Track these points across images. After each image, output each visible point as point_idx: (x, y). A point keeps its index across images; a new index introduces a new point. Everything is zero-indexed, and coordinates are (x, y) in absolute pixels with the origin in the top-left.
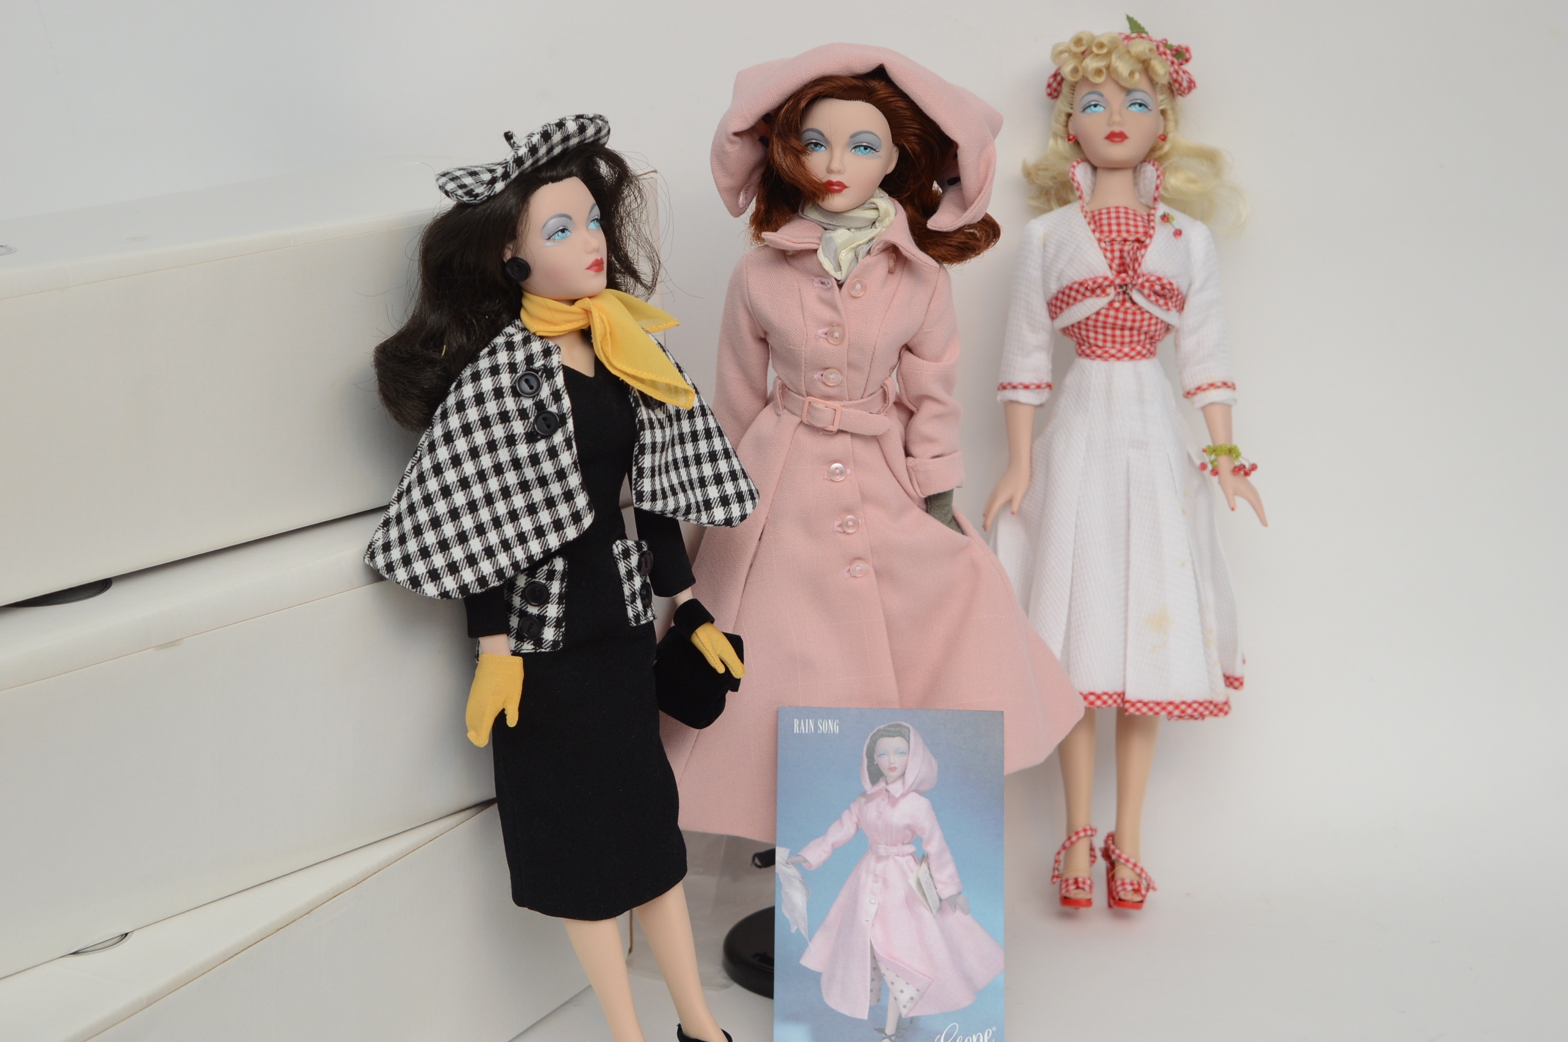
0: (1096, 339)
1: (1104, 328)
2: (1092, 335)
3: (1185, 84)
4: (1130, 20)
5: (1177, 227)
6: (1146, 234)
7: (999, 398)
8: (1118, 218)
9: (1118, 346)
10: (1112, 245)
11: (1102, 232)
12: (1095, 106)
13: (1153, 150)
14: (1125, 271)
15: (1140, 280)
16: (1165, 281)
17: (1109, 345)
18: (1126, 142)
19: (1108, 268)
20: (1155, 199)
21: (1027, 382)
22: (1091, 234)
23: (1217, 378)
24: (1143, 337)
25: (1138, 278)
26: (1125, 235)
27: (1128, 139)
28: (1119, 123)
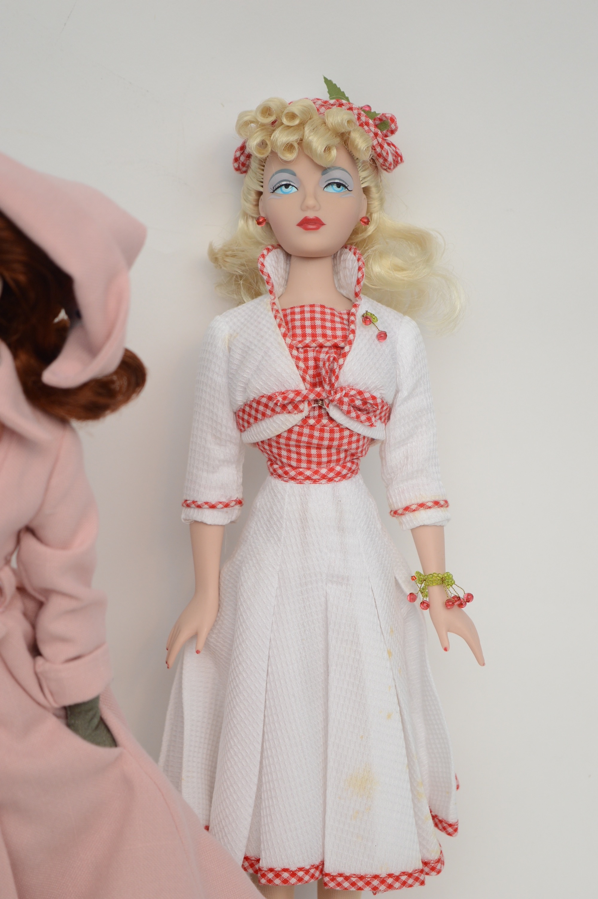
0: (289, 458)
1: (298, 446)
2: (284, 453)
3: (390, 159)
4: (328, 82)
5: (382, 329)
6: (345, 337)
7: (183, 516)
8: (313, 319)
9: (314, 467)
10: (306, 352)
11: (294, 336)
12: (287, 186)
13: (355, 232)
14: (321, 384)
15: (338, 396)
16: (367, 395)
17: (304, 465)
18: (322, 228)
19: (301, 379)
20: (357, 295)
21: (213, 502)
22: (281, 338)
23: (428, 497)
24: (342, 455)
25: (336, 393)
26: (320, 340)
27: (325, 224)
28: (313, 208)
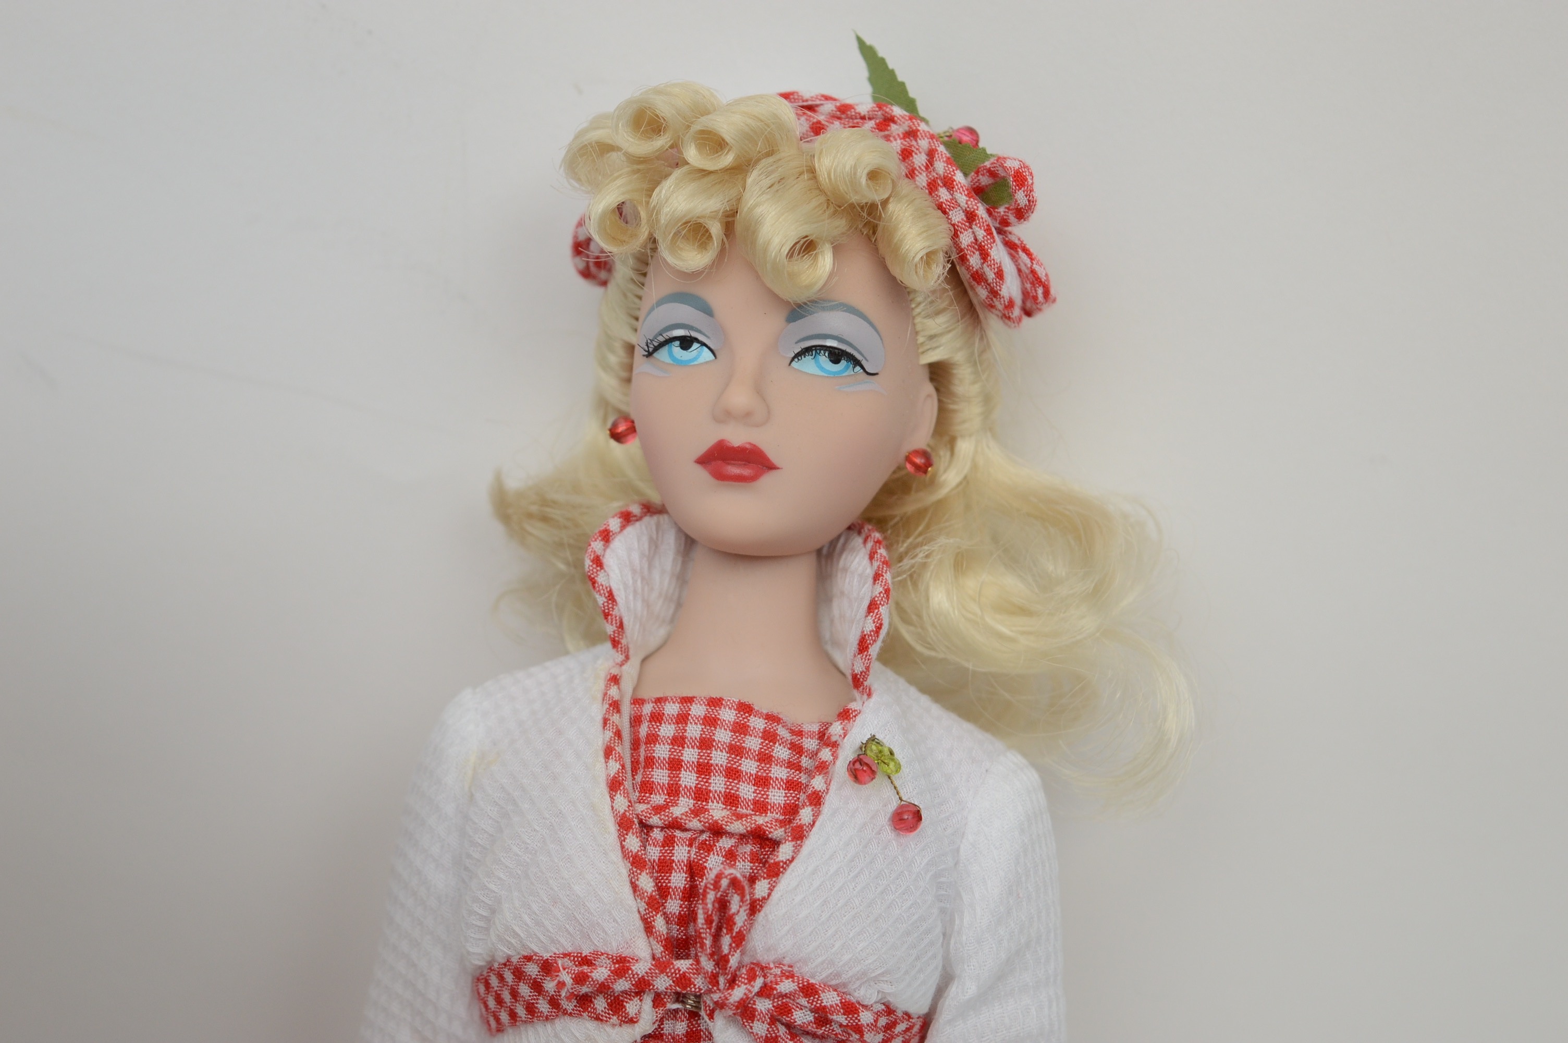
3: (1011, 288)
4: (871, 57)
5: (911, 795)
6: (790, 815)
8: (706, 744)
10: (669, 842)
11: (644, 788)
12: (686, 343)
14: (691, 952)
15: (738, 993)
16: (830, 999)
18: (768, 480)
19: (639, 925)
20: (857, 681)
22: (602, 792)
25: (732, 982)
26: (717, 812)
27: (778, 468)
28: (746, 417)
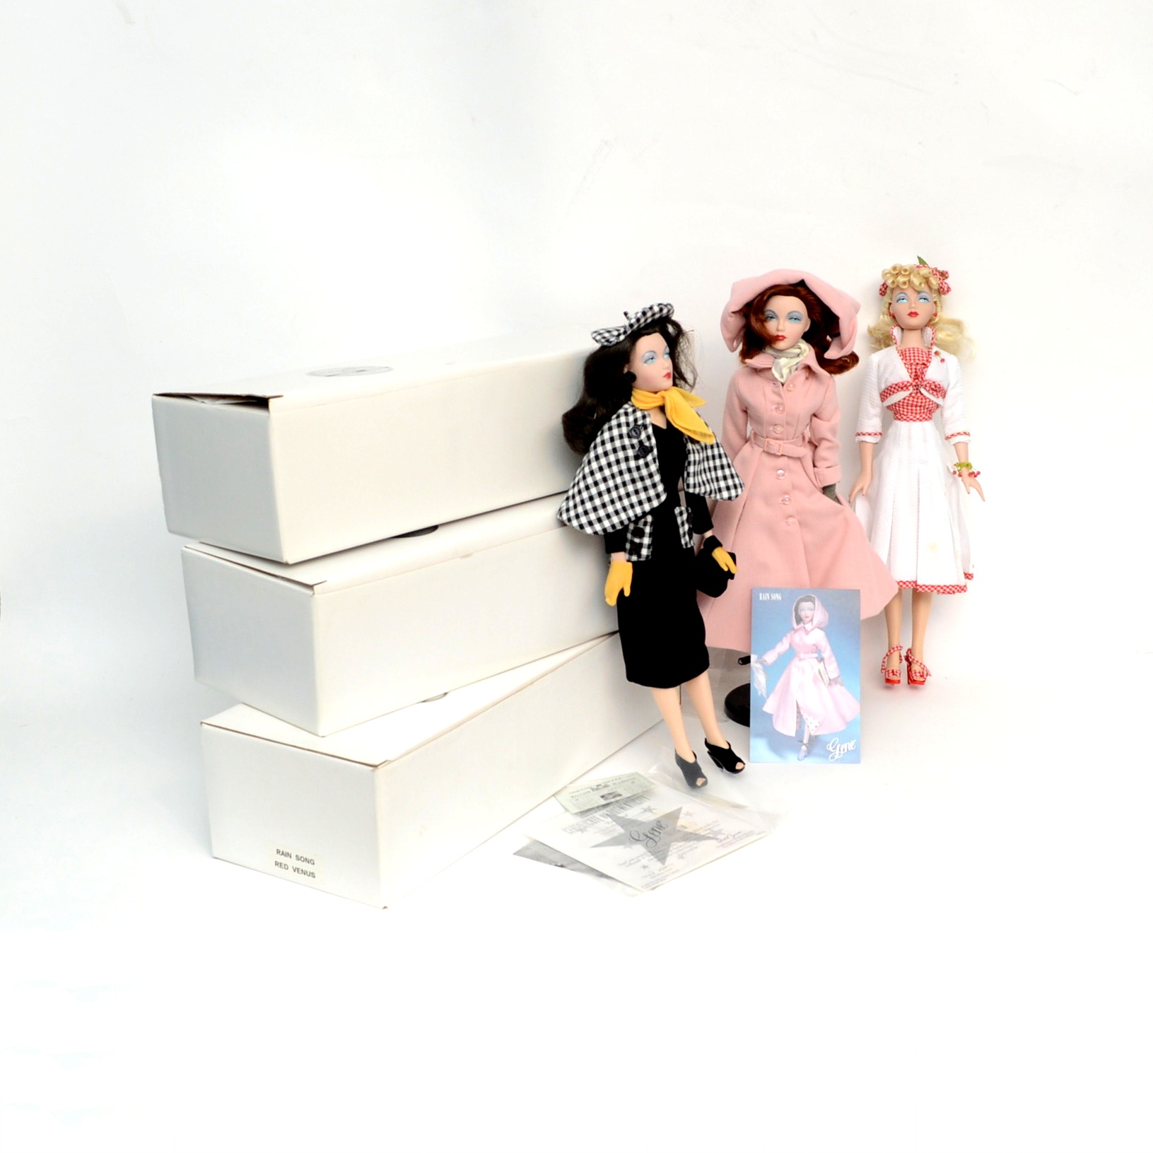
0: (903, 411)
1: (907, 406)
2: (901, 409)
3: (946, 289)
4: (919, 258)
5: (942, 357)
6: (927, 361)
7: (857, 440)
8: (914, 353)
9: (914, 415)
10: (911, 366)
11: (906, 360)
12: (903, 299)
13: (930, 321)
14: (918, 379)
15: (925, 383)
16: (936, 383)
17: (910, 414)
18: (918, 316)
19: (909, 377)
20: (932, 344)
21: (870, 432)
22: (901, 361)
23: (961, 431)
24: (926, 410)
26: (917, 361)
28: (914, 308)
